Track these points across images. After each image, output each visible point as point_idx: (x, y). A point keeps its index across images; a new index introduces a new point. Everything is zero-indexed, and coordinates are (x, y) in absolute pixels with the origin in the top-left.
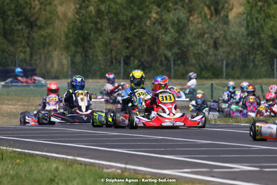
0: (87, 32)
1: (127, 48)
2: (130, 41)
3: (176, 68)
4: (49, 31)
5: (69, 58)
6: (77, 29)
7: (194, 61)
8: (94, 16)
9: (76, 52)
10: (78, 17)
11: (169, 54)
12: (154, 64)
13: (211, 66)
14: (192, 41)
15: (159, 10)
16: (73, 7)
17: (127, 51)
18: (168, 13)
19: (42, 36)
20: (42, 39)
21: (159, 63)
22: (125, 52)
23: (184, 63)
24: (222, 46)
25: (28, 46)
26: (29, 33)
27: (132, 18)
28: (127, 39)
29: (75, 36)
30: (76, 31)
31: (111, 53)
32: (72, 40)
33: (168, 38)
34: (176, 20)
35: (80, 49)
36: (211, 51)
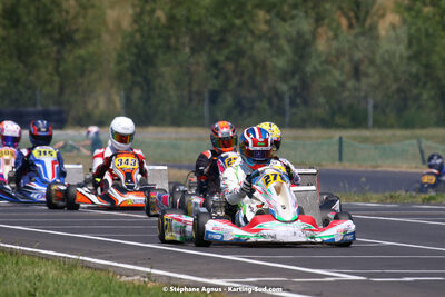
0: (151, 51)
1: (216, 77)
2: (220, 65)
3: (294, 110)
4: (91, 48)
5: (122, 93)
6: (137, 46)
7: (322, 100)
8: (164, 26)
9: (134, 83)
10: (136, 27)
11: (284, 87)
12: (258, 104)
13: (351, 106)
14: (319, 68)
15: (268, 17)
16: (131, 11)
17: (215, 82)
18: (282, 24)
19: (80, 57)
20: (79, 62)
21: (265, 101)
22: (213, 84)
23: (306, 103)
24: (367, 75)
25: (58, 73)
26: (59, 52)
27: (224, 31)
28: (215, 64)
29: (133, 58)
30: (134, 50)
31: (190, 84)
32: (127, 64)
33: (281, 63)
34: (294, 34)
35: (139, 79)
36: (350, 84)
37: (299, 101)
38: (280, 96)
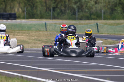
1: (54, 3)
3: (79, 13)
7: (87, 10)
11: (75, 6)
12: (67, 11)
23: (82, 11)
37: (80, 11)
38: (74, 9)
